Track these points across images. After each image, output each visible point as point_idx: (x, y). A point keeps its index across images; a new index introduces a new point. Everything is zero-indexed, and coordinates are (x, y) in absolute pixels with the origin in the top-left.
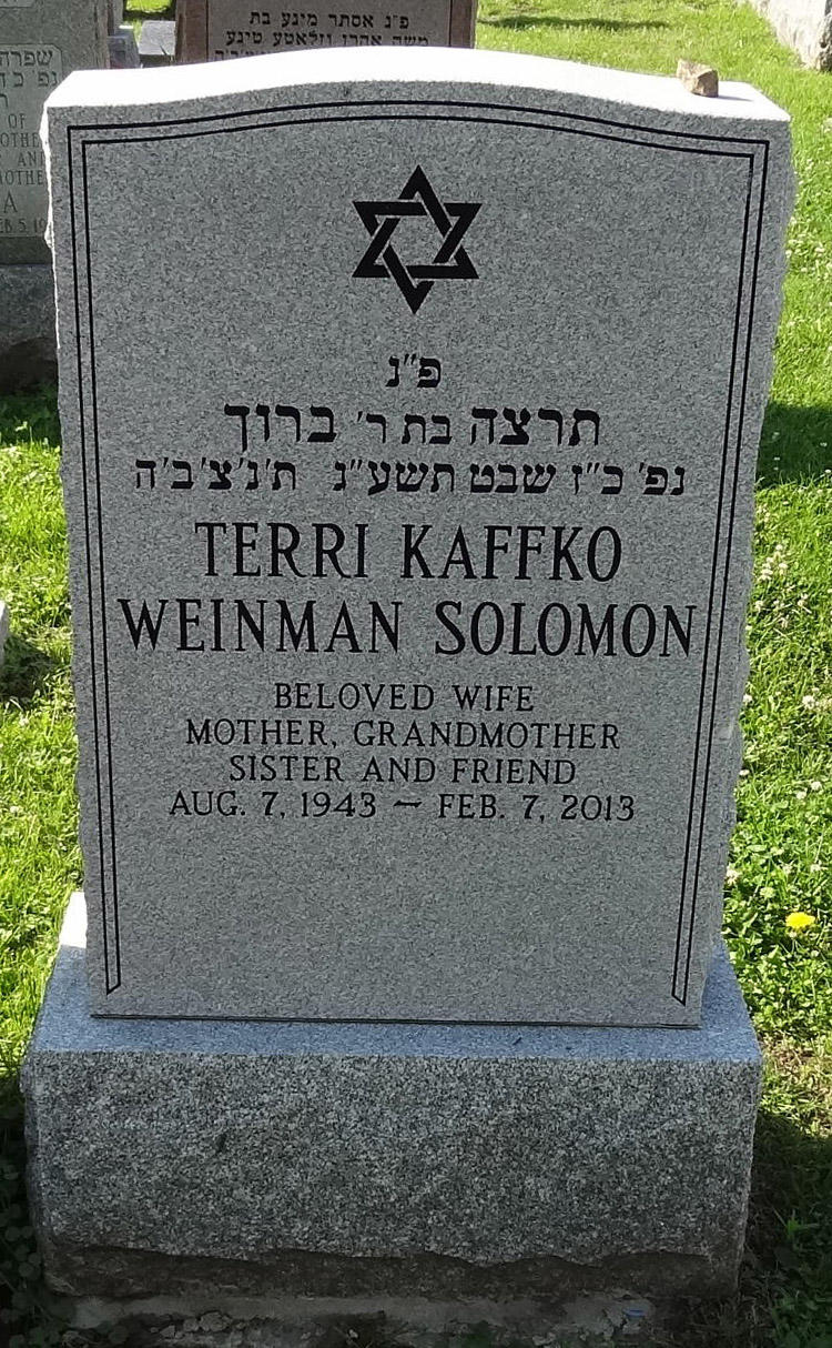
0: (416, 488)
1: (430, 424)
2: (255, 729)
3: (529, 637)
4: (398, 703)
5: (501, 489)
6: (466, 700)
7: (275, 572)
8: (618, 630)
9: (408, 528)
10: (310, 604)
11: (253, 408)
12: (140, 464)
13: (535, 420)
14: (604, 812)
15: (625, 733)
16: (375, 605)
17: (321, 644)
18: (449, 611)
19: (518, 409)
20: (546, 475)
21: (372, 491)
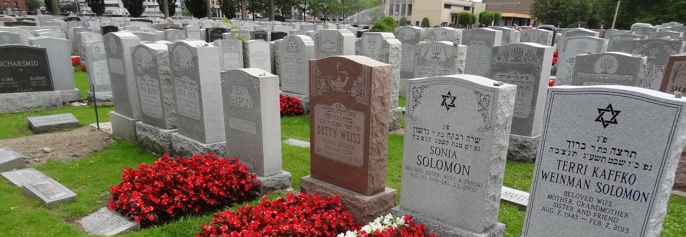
0: (598, 160)
1: (603, 149)
2: (560, 198)
3: (614, 192)
4: (586, 199)
5: (614, 163)
6: (599, 202)
7: (569, 171)
8: (632, 195)
9: (595, 167)
10: (574, 178)
11: (572, 141)
12: (551, 148)
13: (623, 152)
14: (622, 230)
15: (630, 216)
16: (586, 180)
17: (575, 185)
18: (599, 184)
19: (620, 149)
20: (624, 162)
21: (590, 160)
